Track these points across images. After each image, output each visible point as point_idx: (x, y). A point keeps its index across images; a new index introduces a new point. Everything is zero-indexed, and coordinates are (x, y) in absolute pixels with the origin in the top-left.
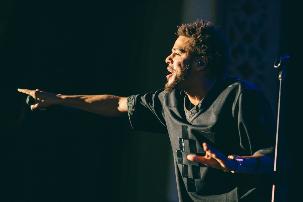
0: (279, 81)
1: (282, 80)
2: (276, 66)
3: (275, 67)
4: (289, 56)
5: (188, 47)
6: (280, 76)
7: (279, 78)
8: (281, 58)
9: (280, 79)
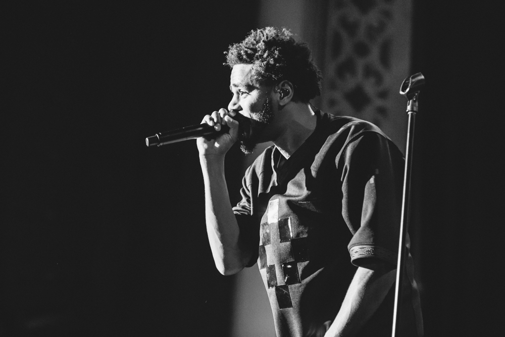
0: (408, 115)
1: (412, 114)
2: (403, 91)
3: (401, 93)
4: (422, 77)
5: (256, 77)
6: (409, 108)
7: (407, 111)
8: (410, 79)
9: (410, 113)
